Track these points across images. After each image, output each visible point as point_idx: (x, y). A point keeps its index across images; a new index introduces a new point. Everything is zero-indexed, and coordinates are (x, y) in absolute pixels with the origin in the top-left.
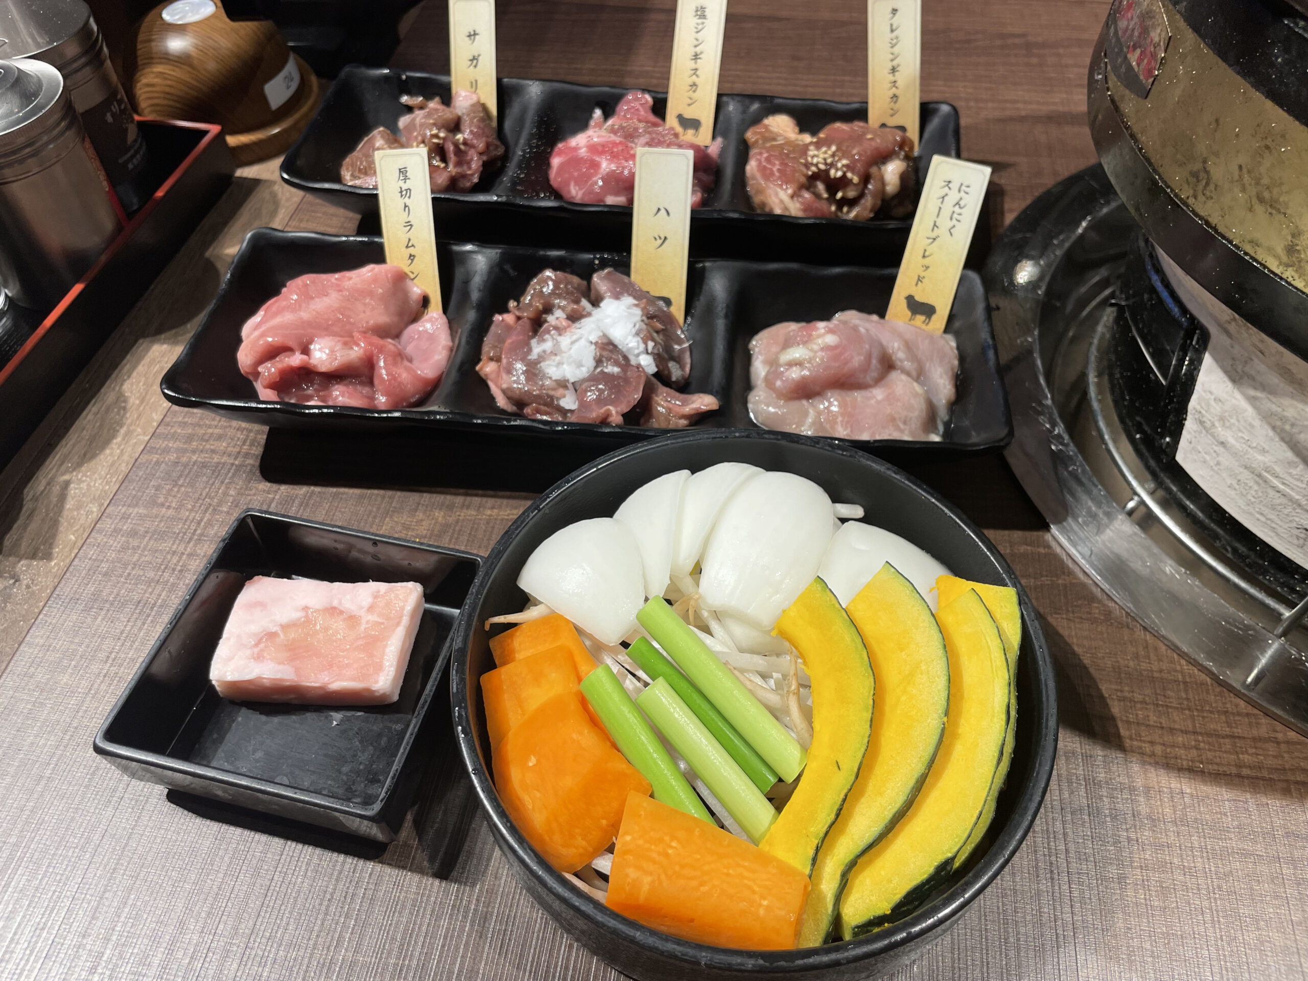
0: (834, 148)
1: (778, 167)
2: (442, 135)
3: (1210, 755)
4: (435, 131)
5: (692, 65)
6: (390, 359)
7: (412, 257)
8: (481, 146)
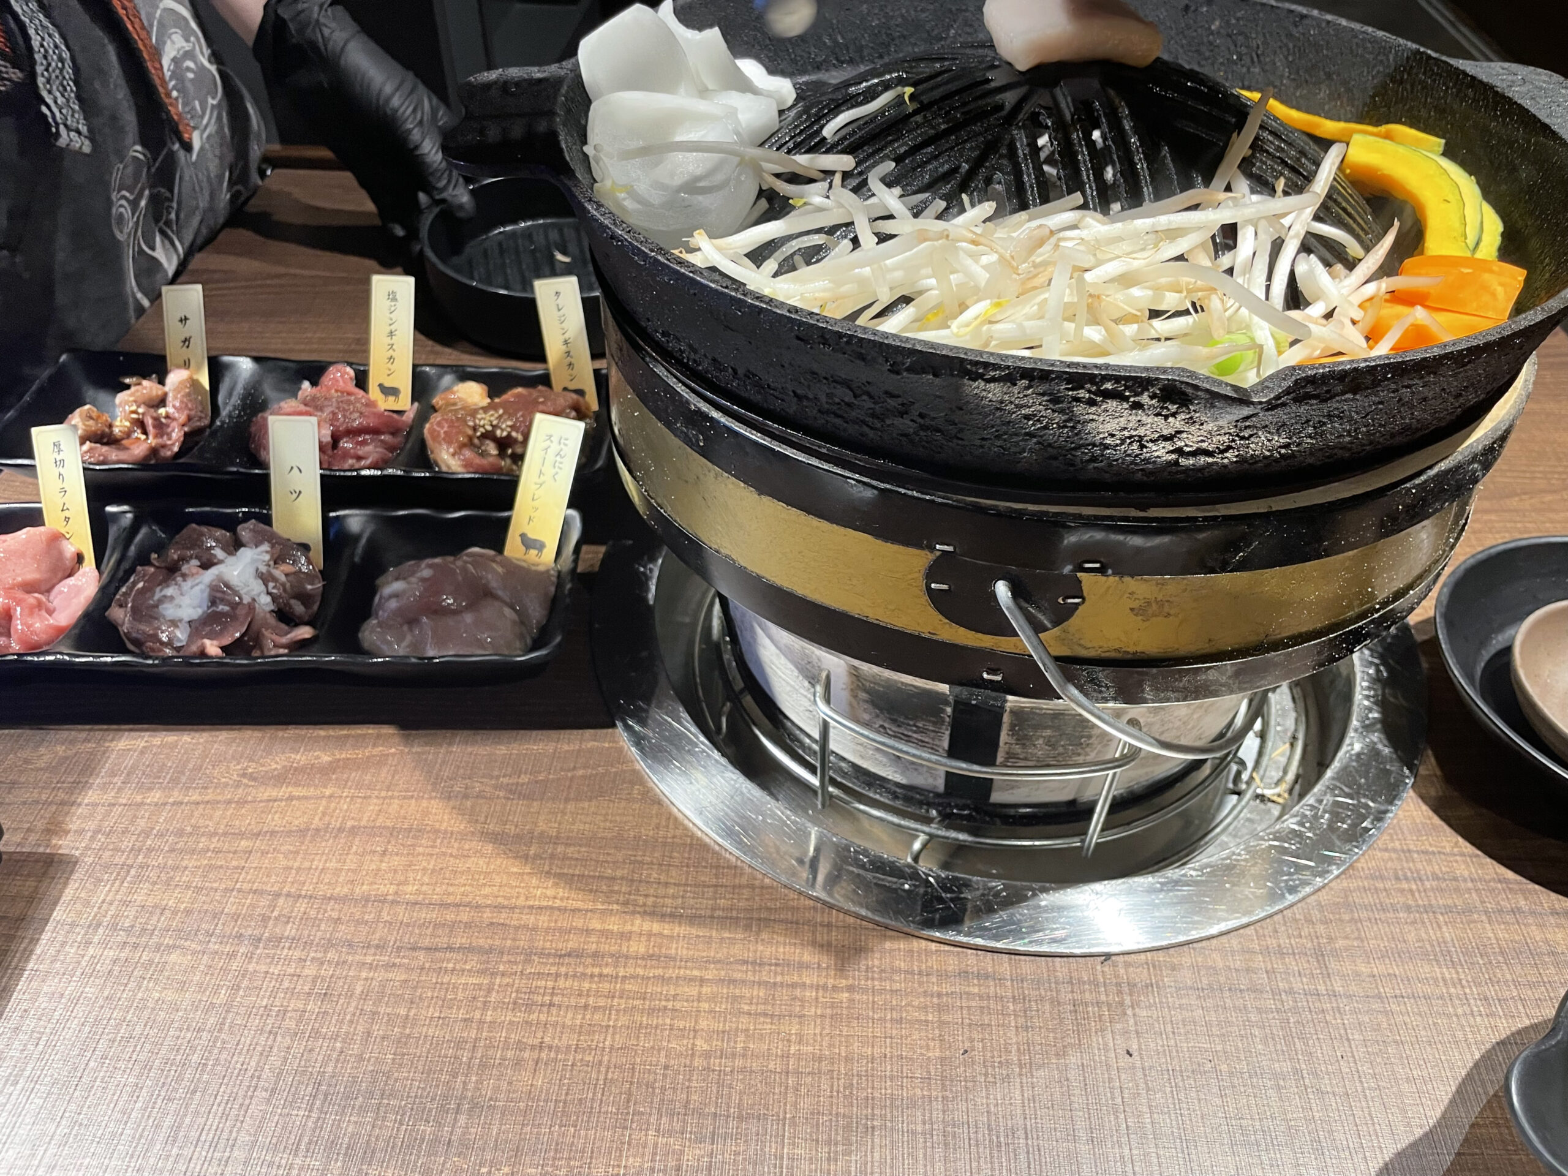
0: (501, 411)
1: (446, 429)
2: (141, 410)
3: (692, 902)
4: (134, 408)
5: (388, 340)
6: (27, 611)
7: (67, 519)
8: (183, 418)
